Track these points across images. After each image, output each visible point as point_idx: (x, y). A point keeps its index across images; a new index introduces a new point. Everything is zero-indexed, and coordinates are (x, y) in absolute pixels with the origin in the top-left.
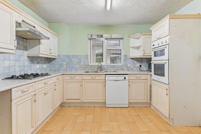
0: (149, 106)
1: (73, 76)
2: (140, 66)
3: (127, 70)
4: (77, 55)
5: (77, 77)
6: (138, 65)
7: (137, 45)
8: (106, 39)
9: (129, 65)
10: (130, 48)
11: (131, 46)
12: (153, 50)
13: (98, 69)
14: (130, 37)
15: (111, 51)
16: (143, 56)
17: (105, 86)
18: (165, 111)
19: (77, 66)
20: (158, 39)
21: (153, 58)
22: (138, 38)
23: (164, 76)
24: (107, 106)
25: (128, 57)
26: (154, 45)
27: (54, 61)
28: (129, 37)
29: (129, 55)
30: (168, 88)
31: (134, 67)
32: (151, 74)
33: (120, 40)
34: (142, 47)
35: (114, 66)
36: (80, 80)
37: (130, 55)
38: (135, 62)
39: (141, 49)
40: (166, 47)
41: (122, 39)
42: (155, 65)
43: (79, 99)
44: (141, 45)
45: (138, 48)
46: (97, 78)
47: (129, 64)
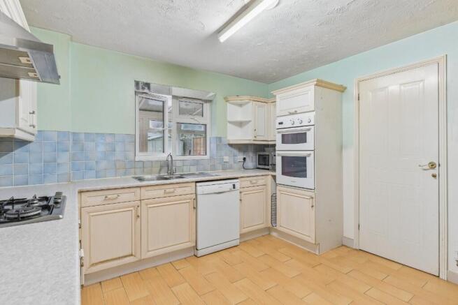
0: (267, 233)
1: (111, 195)
2: (244, 159)
3: (223, 169)
4: (103, 134)
5: (125, 196)
6: (240, 157)
7: (239, 118)
8: (175, 97)
9: (226, 159)
10: (228, 124)
11: (229, 119)
12: (279, 132)
13: (160, 170)
14: (227, 101)
15: (183, 125)
16: (254, 140)
17: (195, 208)
18: (308, 234)
19: (103, 165)
20: (291, 114)
21: (280, 146)
22: (241, 105)
23: (305, 176)
24: (200, 253)
25: (225, 141)
26: (281, 123)
27: (20, 149)
28: (224, 101)
29: (226, 137)
30: (314, 196)
31: (235, 163)
32: (273, 174)
33: (205, 105)
34: (250, 123)
35: (198, 161)
36: (132, 203)
37: (228, 138)
38: (236, 152)
39: (249, 128)
40: (309, 130)
41: (210, 101)
42: (283, 158)
43: (132, 255)
44: (250, 119)
45: (241, 124)
46: (179, 191)
47: (226, 156)
